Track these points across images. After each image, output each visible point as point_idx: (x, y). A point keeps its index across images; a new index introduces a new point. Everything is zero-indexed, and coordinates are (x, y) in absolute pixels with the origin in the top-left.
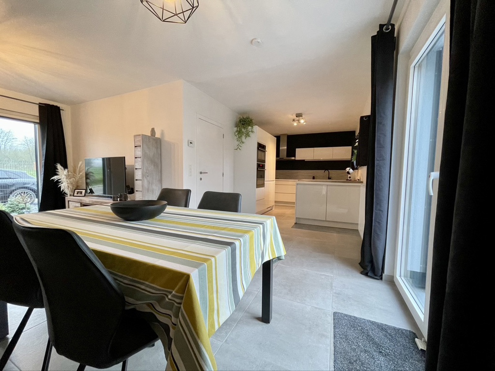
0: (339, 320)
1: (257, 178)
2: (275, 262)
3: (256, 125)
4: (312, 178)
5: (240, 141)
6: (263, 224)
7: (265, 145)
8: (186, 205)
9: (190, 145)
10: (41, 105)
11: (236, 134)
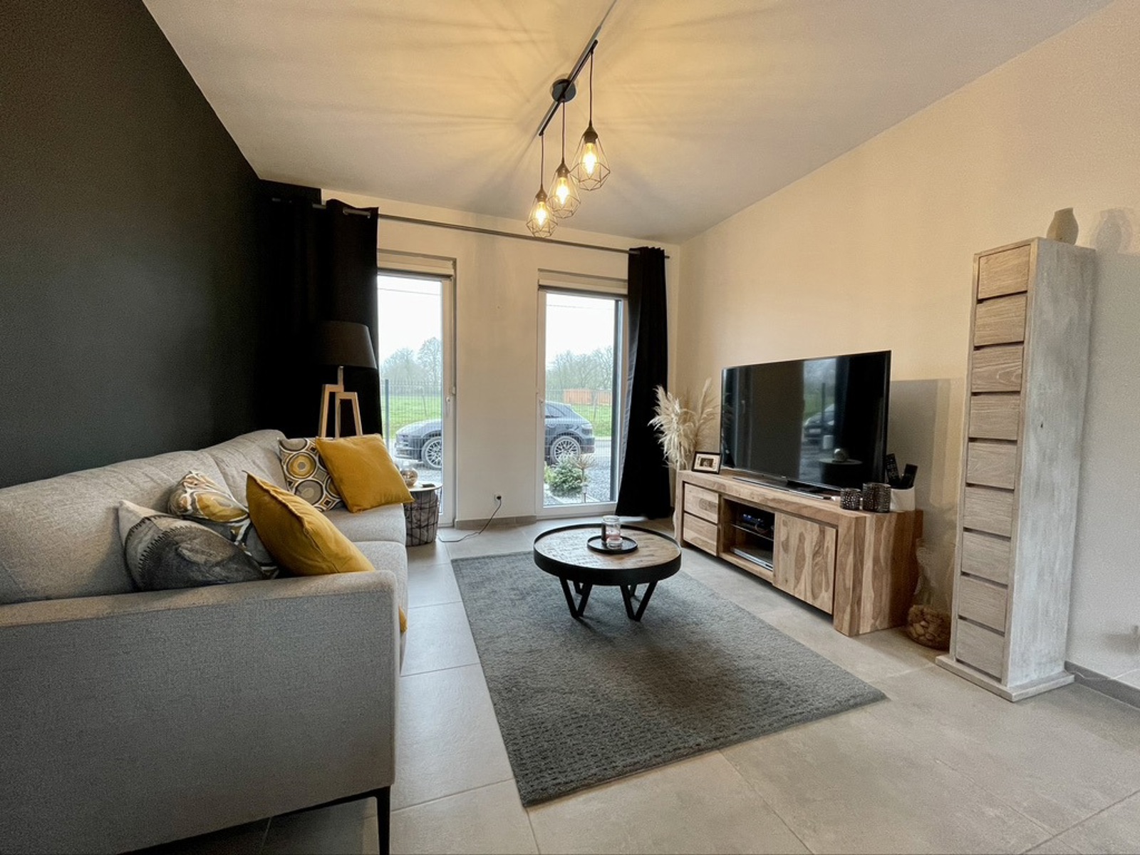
10: (633, 252)
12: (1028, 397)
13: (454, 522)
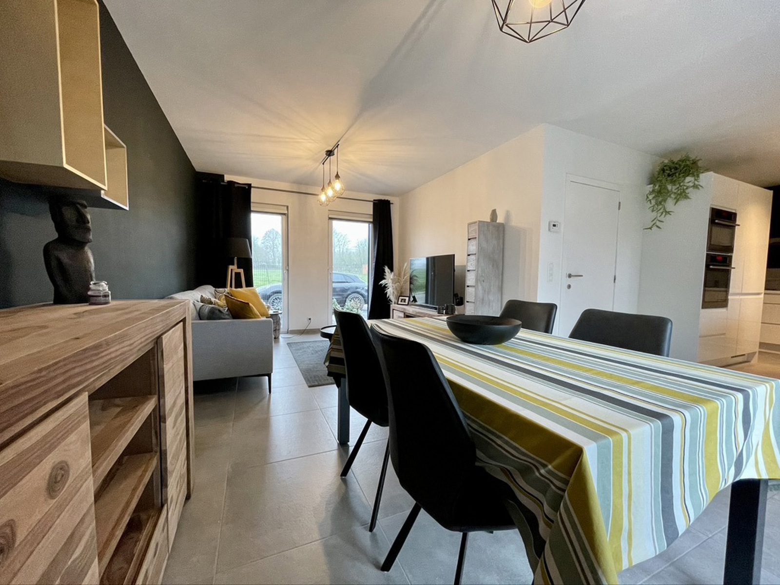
1: (705, 286)
3: (708, 170)
5: (661, 211)
7: (734, 211)
8: (548, 329)
9: (552, 230)
10: (375, 202)
11: (651, 197)
12: (477, 271)
13: (288, 330)
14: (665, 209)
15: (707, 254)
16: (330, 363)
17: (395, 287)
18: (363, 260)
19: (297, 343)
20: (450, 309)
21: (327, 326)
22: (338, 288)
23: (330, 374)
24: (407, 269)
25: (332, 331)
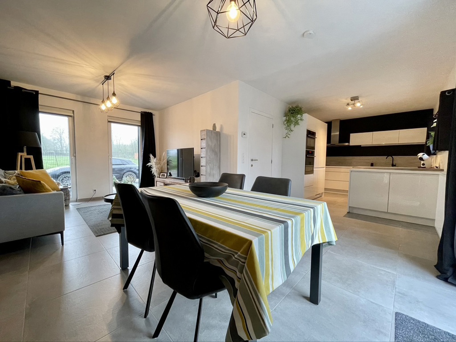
0: (403, 322)
1: (306, 165)
2: (325, 247)
3: (305, 113)
4: (370, 165)
5: (289, 129)
6: (314, 208)
7: (315, 132)
8: (241, 188)
9: (243, 136)
10: (142, 113)
11: (285, 123)
12: (207, 158)
13: (77, 199)
14: (291, 129)
15: (306, 150)
16: (112, 218)
17: (158, 167)
18: (134, 150)
19: (85, 208)
20: (192, 179)
21: (109, 194)
22: (116, 168)
23: (112, 225)
24: (165, 156)
25: (113, 197)
